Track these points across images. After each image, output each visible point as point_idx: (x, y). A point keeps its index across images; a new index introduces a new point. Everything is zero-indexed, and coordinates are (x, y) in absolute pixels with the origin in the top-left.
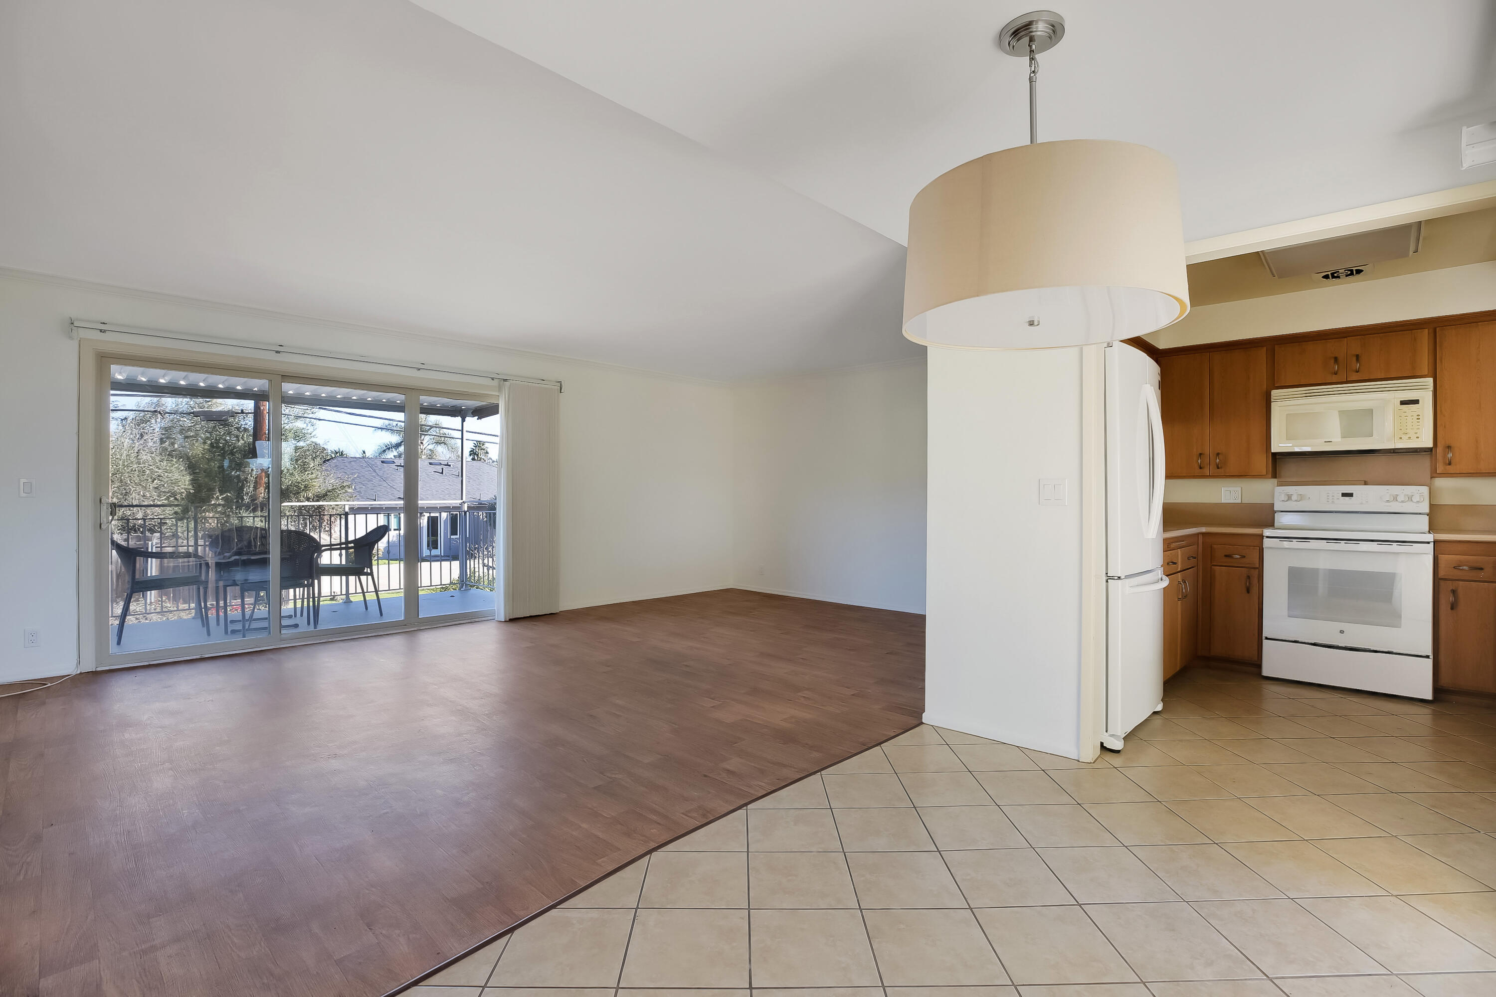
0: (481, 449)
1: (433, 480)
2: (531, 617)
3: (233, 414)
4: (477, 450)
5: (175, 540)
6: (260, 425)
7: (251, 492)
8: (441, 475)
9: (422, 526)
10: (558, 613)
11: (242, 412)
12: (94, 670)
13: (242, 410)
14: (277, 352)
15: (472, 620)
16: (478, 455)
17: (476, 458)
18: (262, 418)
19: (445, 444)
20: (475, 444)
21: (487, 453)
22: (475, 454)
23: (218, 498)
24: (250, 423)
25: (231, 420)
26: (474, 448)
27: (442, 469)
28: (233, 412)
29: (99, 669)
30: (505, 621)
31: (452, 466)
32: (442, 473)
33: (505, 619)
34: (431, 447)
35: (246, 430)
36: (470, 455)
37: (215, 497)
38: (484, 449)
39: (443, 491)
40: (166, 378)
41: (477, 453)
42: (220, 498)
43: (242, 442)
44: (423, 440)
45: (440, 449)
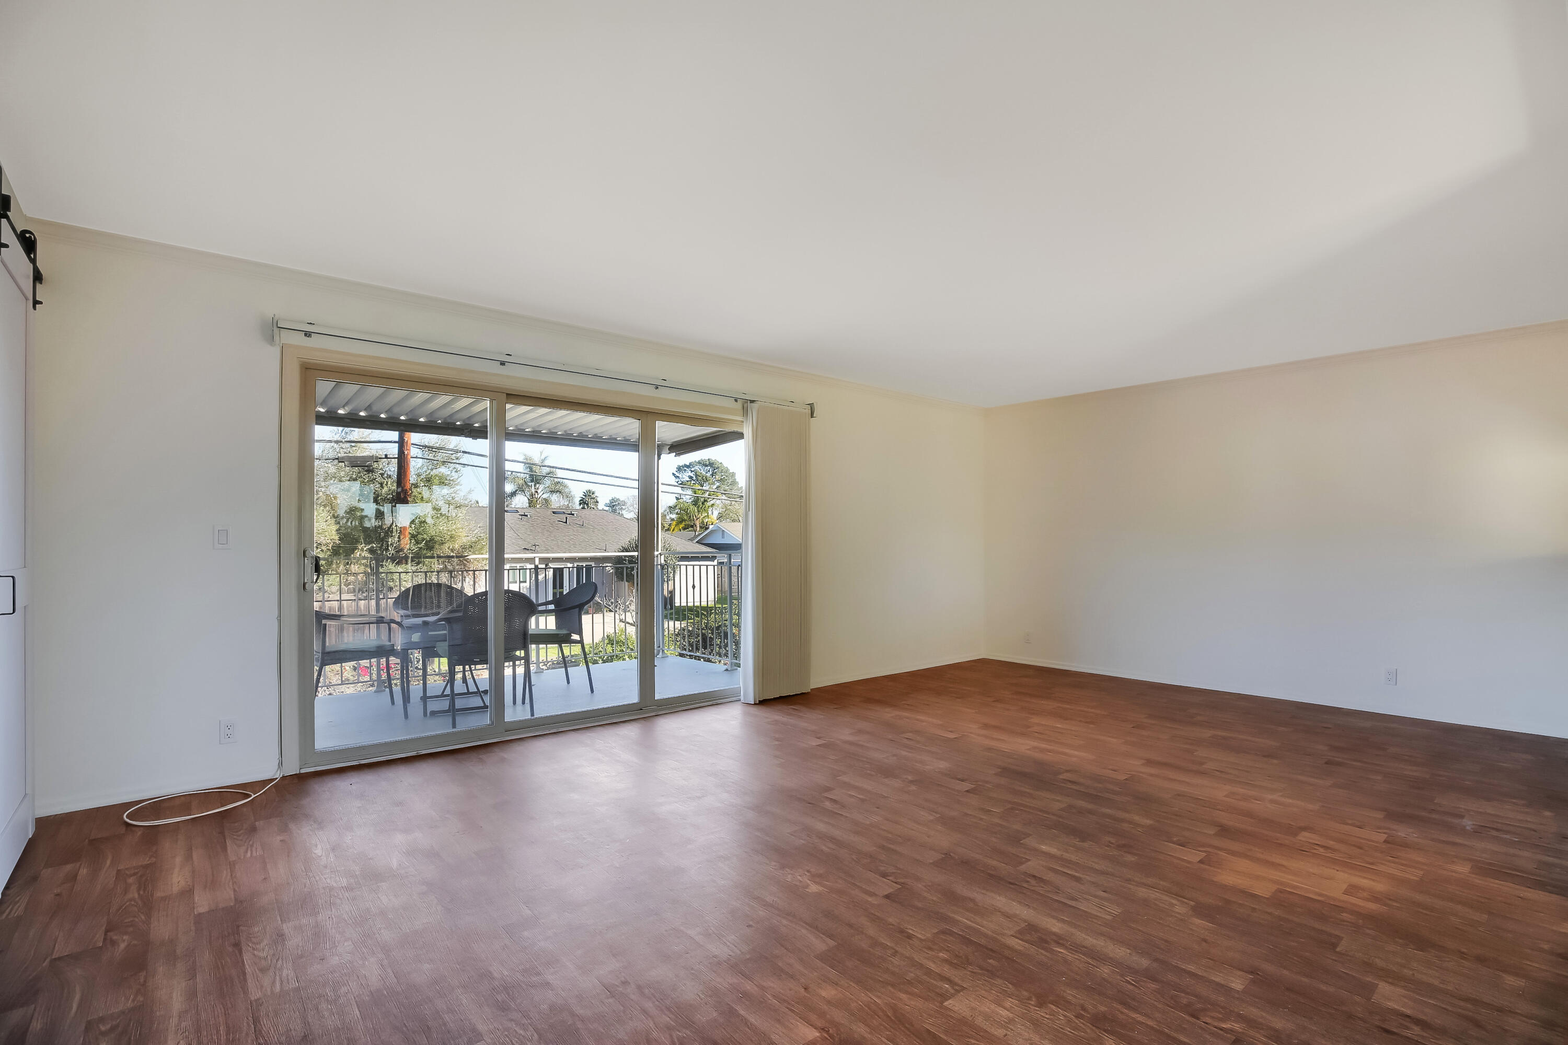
0: (591, 498)
1: (558, 530)
2: (781, 697)
3: (377, 459)
4: (587, 500)
5: (321, 594)
6: (404, 471)
7: (396, 543)
8: (565, 524)
9: (547, 578)
10: (808, 693)
11: (386, 457)
12: (298, 772)
13: (386, 455)
14: (503, 363)
15: (714, 702)
16: (587, 504)
17: (586, 507)
18: (406, 463)
19: (560, 492)
20: (585, 493)
21: (597, 502)
22: (585, 503)
23: (362, 550)
24: (393, 469)
25: (375, 465)
26: (584, 497)
27: (566, 518)
28: (377, 457)
29: (303, 771)
30: (755, 704)
31: (575, 515)
32: (566, 522)
33: (755, 701)
34: (545, 496)
35: (389, 477)
36: (580, 504)
37: (360, 548)
38: (594, 498)
39: (568, 542)
40: (346, 408)
41: (587, 502)
42: (365, 549)
43: (385, 489)
44: (538, 488)
45: (554, 498)
